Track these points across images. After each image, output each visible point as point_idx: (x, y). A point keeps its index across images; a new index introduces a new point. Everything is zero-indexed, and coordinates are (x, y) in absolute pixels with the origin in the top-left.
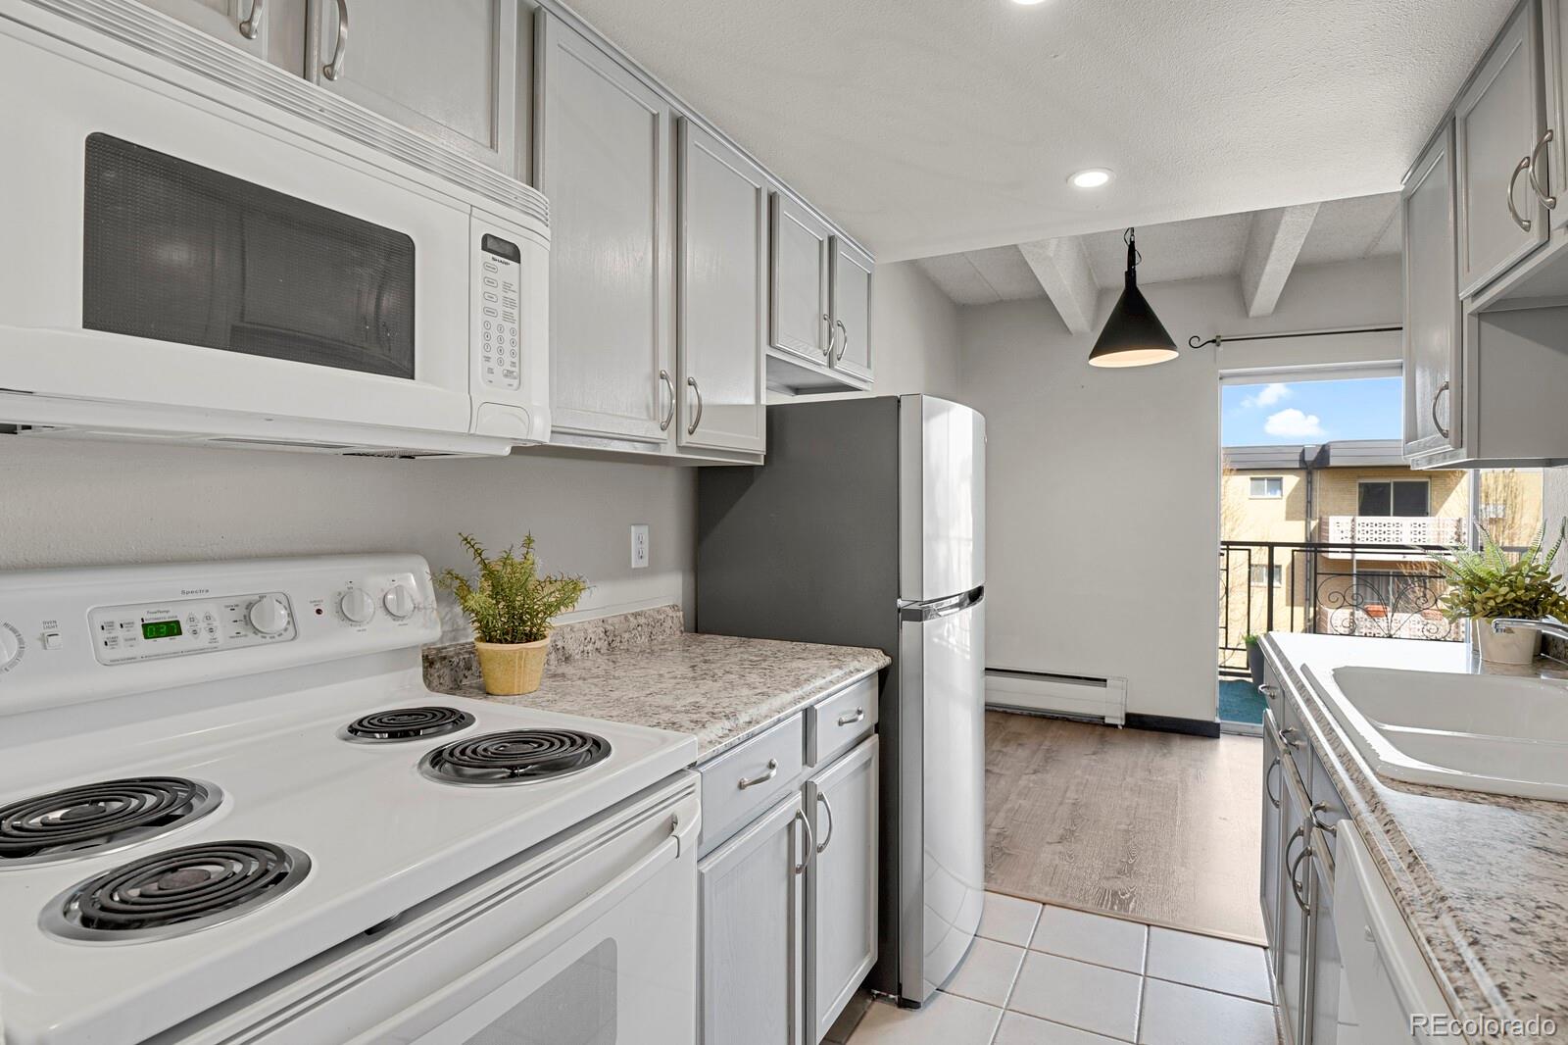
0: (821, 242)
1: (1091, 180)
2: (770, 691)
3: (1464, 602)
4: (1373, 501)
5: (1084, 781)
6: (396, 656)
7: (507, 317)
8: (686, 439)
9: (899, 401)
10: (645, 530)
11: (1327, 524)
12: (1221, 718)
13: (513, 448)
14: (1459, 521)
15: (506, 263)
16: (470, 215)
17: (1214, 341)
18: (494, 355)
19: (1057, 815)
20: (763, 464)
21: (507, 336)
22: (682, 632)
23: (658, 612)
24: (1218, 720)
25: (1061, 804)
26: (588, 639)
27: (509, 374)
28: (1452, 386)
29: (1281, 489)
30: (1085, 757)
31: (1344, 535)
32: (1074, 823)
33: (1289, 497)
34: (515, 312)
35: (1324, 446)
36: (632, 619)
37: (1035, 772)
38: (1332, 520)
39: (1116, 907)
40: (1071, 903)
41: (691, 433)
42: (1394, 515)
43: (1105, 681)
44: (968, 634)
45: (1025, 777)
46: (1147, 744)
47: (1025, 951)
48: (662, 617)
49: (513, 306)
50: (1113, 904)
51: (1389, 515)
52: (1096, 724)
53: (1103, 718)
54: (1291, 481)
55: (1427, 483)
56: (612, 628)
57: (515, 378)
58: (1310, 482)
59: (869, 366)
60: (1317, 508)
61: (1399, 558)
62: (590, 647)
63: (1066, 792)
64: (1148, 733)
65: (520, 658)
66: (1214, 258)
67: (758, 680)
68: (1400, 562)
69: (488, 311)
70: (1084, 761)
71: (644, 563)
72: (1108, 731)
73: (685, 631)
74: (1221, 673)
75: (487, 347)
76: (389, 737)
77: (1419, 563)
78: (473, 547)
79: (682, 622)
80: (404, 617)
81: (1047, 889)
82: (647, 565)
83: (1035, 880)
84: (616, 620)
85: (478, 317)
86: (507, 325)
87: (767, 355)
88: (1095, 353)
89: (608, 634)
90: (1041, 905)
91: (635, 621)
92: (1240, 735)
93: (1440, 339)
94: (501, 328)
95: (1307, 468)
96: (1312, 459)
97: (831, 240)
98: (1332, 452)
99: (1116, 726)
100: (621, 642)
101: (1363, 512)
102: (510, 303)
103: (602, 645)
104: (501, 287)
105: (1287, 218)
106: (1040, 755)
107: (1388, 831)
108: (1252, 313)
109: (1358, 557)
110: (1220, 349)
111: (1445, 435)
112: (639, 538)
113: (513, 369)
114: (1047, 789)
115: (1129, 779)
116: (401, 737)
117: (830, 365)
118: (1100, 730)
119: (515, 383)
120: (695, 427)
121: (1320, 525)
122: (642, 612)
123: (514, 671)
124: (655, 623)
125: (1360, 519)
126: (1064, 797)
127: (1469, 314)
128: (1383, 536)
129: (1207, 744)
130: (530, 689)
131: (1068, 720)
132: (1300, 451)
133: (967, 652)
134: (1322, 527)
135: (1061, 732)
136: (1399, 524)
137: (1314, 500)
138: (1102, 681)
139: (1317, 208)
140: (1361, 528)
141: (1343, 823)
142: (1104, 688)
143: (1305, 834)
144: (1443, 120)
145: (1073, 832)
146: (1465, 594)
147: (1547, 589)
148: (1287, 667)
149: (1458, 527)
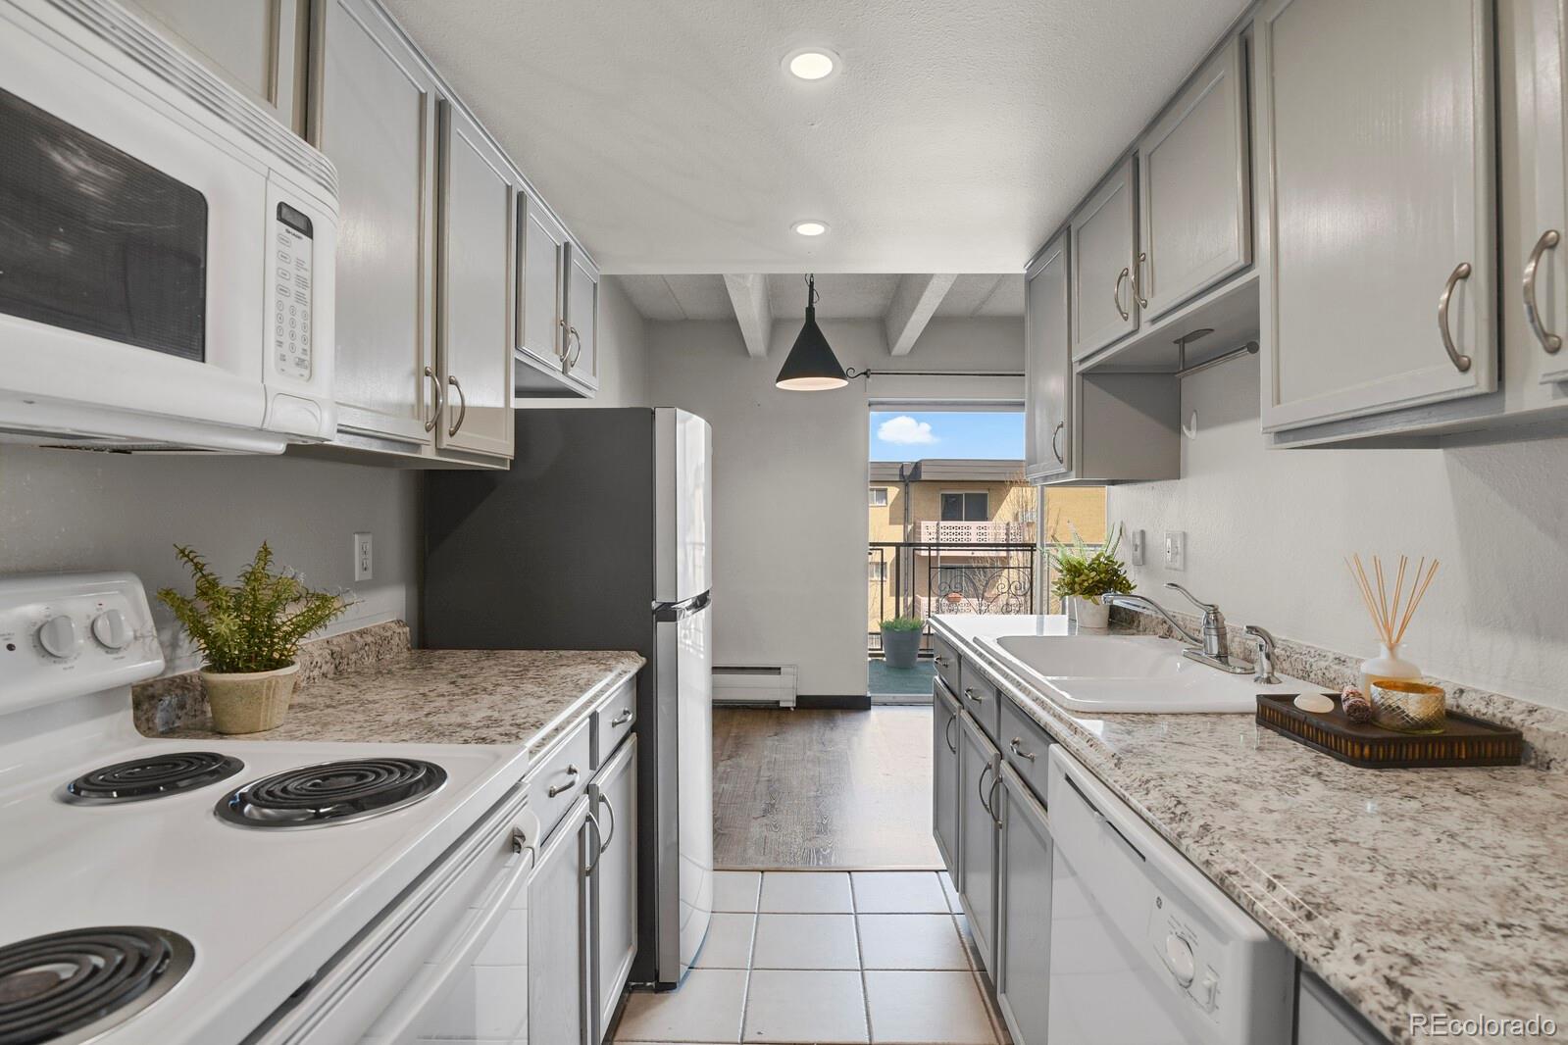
0: (558, 248)
1: (810, 230)
2: (558, 698)
3: (1067, 585)
4: (951, 509)
5: (773, 760)
6: (103, 699)
7: (300, 297)
8: (447, 442)
9: (653, 413)
10: (368, 538)
11: (920, 528)
12: (873, 691)
13: (288, 446)
14: (1008, 524)
15: (299, 237)
16: (267, 178)
17: (865, 373)
18: (286, 339)
19: (757, 793)
20: (508, 469)
21: (299, 319)
22: (408, 649)
23: (384, 628)
24: (869, 694)
25: (758, 782)
26: (314, 663)
27: (300, 363)
28: (1065, 425)
29: (886, 498)
31: (931, 537)
32: (773, 798)
33: (891, 505)
34: (307, 293)
35: (917, 463)
36: (358, 638)
37: (730, 757)
38: (924, 524)
39: (821, 863)
40: (785, 867)
41: (452, 434)
42: (966, 520)
43: (779, 669)
44: (702, 635)
45: (721, 764)
46: (816, 721)
47: (756, 915)
48: (389, 634)
49: (305, 286)
50: (818, 859)
51: (962, 520)
52: (771, 709)
53: (778, 702)
54: (893, 492)
55: (986, 495)
56: (338, 649)
57: (306, 368)
58: (907, 493)
59: (594, 374)
60: (912, 515)
61: (969, 554)
62: (316, 672)
63: (759, 771)
64: (815, 711)
65: (269, 688)
66: (865, 304)
67: (536, 689)
68: (971, 557)
69: (282, 290)
70: (769, 742)
71: (368, 575)
72: (783, 715)
73: (413, 648)
74: (871, 655)
75: (279, 330)
76: (119, 795)
77: (983, 558)
78: (192, 561)
79: (409, 638)
80: (119, 649)
81: (762, 858)
82: (370, 577)
83: (751, 852)
84: (341, 640)
85: (272, 296)
86: (300, 308)
87: (516, 359)
88: (782, 377)
89: (335, 655)
90: (760, 874)
91: (362, 640)
92: (885, 705)
93: (1055, 386)
94: (293, 311)
95: (904, 481)
96: (909, 474)
97: (567, 245)
98: (923, 468)
99: (788, 708)
100: (348, 664)
101: (945, 518)
102: (301, 282)
103: (328, 668)
104: (294, 263)
106: (730, 741)
107: (1091, 746)
108: (894, 353)
109: (942, 553)
110: (870, 380)
111: (1061, 462)
112: (360, 546)
113: (303, 357)
114: (744, 771)
115: (808, 753)
116: (137, 795)
117: (564, 372)
118: (775, 713)
119: (306, 372)
120: (457, 428)
121: (914, 528)
122: (367, 629)
123: (260, 704)
124: (383, 642)
125: (943, 524)
126: (758, 775)
127: (1078, 374)
128: (959, 537)
129: (861, 715)
130: (278, 723)
131: (748, 708)
132: (900, 466)
133: (702, 652)
134: (916, 529)
135: (744, 719)
136: (968, 528)
137: (910, 508)
138: (777, 670)
139: (955, 278)
140: (943, 531)
141: (1053, 747)
142: (778, 676)
143: (993, 767)
144: (1060, 228)
145: (773, 805)
146: (1068, 579)
147: (1116, 572)
148: (962, 640)
149: (1008, 530)
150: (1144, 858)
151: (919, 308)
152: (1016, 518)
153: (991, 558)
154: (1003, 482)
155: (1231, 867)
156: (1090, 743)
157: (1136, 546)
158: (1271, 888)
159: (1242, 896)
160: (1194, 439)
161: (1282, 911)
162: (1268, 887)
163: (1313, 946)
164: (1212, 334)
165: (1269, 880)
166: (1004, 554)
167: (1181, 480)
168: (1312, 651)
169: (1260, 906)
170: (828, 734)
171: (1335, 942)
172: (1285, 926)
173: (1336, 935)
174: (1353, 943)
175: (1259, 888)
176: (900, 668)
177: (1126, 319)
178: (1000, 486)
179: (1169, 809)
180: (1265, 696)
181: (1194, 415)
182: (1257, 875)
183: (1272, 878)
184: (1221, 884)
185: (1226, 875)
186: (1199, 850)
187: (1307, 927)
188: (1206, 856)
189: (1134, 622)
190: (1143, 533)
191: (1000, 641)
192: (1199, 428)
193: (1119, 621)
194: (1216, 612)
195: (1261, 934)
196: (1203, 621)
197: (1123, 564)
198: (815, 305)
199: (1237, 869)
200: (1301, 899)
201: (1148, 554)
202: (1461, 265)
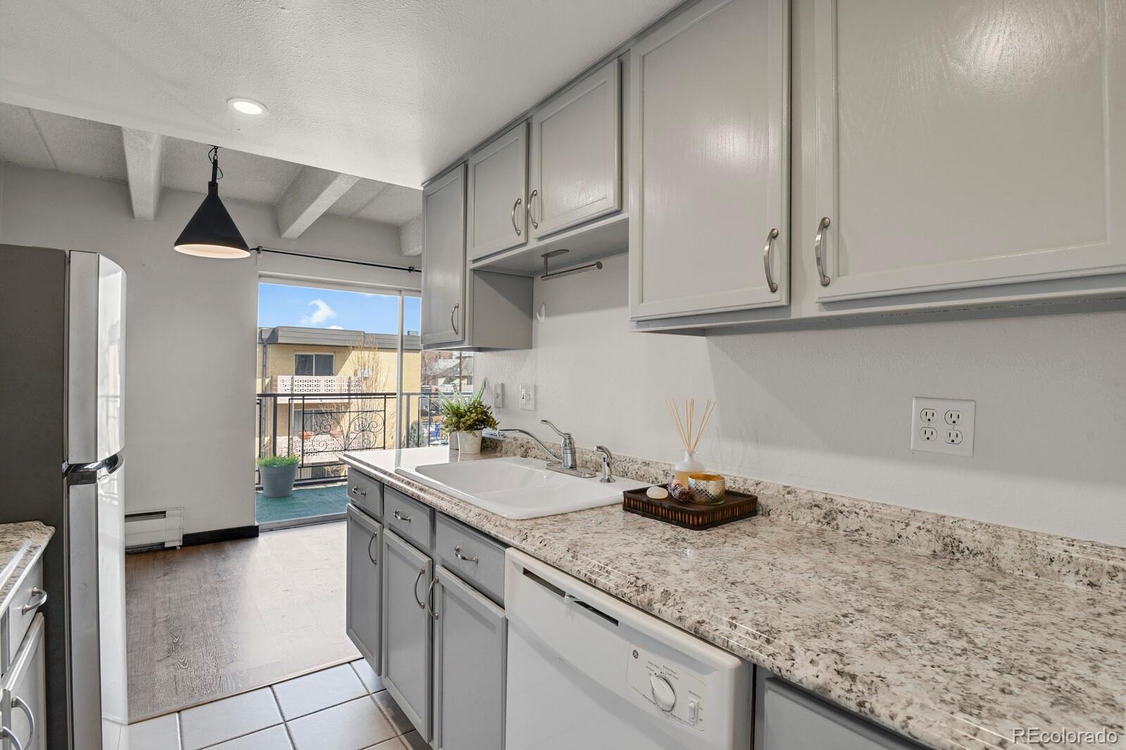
1: (246, 108)
3: (454, 424)
4: (304, 366)
5: (168, 600)
9: (67, 257)
11: (276, 381)
12: (259, 520)
14: (350, 378)
17: (257, 249)
19: (155, 635)
24: (257, 524)
25: (154, 625)
28: (461, 306)
30: (160, 579)
31: (286, 388)
32: (175, 637)
35: (274, 329)
38: (280, 378)
42: (316, 375)
43: (165, 512)
51: (312, 375)
52: (157, 551)
53: (163, 544)
55: (332, 356)
58: (265, 353)
60: (269, 371)
61: (319, 401)
63: (154, 614)
64: (202, 546)
68: (320, 404)
70: (160, 583)
72: (169, 554)
77: (330, 404)
81: (175, 699)
83: (161, 697)
88: (178, 243)
90: (177, 715)
92: (271, 530)
95: (263, 343)
96: (267, 337)
98: (280, 333)
99: (174, 548)
101: (297, 374)
105: (337, 182)
108: (284, 236)
109: (295, 402)
110: (261, 255)
111: (457, 333)
115: (205, 586)
118: (161, 554)
121: (271, 381)
125: (296, 378)
127: (471, 269)
128: (310, 388)
129: (251, 542)
132: (260, 330)
134: (273, 383)
136: (318, 381)
137: (267, 366)
138: (162, 514)
139: (356, 181)
140: (296, 383)
141: (508, 550)
142: (164, 519)
143: (427, 572)
144: (459, 160)
145: (176, 644)
146: (454, 419)
147: (485, 413)
148: (385, 473)
149: (349, 383)
150: (616, 622)
151: (318, 201)
152: (355, 374)
153: (337, 404)
154: (347, 347)
155: (697, 618)
156: (543, 544)
157: (498, 394)
158: (733, 627)
159: (716, 637)
160: (544, 324)
161: (748, 641)
162: (731, 627)
163: (781, 661)
164: (566, 254)
165: (730, 622)
166: (347, 401)
167: (533, 350)
168: (628, 459)
169: (733, 642)
170: (222, 566)
171: (793, 655)
172: (757, 652)
173: (792, 650)
174: (805, 652)
175: (724, 628)
176: (277, 498)
177: (519, 234)
178: (344, 349)
179: (631, 584)
180: (629, 492)
181: (544, 307)
182: (720, 621)
183: (731, 621)
184: (696, 634)
185: (698, 625)
186: (669, 611)
187: (770, 649)
188: (677, 615)
189: (497, 447)
190: (503, 385)
191: (417, 470)
192: (547, 315)
193: (489, 448)
194: (570, 438)
195: (736, 661)
196: (562, 445)
197: (490, 407)
198: (217, 181)
199: (703, 618)
200: (757, 631)
201: (506, 400)
202: (773, 230)
